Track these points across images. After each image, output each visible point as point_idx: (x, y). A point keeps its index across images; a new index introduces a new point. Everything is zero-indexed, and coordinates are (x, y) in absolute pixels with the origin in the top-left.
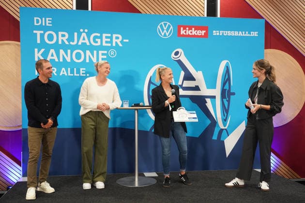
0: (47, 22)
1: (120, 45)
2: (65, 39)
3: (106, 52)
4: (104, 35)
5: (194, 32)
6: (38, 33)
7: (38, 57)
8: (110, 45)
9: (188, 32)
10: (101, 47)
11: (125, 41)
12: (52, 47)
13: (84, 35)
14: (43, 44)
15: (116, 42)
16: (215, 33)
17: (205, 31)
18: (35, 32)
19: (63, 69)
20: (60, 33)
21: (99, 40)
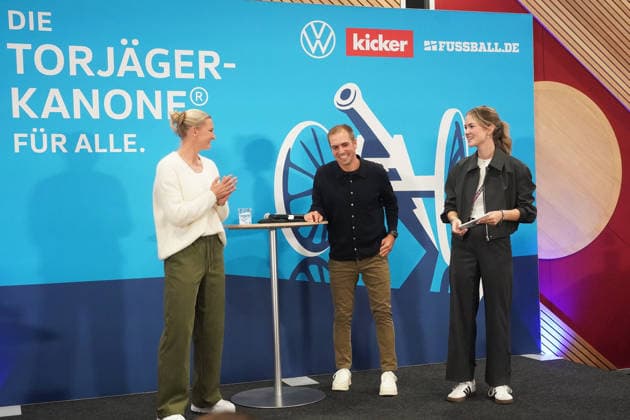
0: (41, 22)
1: (217, 76)
2: (84, 63)
3: (183, 94)
4: (178, 53)
5: (383, 45)
6: (20, 48)
7: (21, 110)
8: (191, 76)
9: (370, 45)
10: (172, 83)
11: (226, 65)
12: (53, 82)
13: (130, 52)
14: (31, 77)
15: (207, 70)
16: (429, 46)
17: (406, 43)
18: (10, 46)
19: (83, 137)
20: (73, 49)
21: (166, 66)
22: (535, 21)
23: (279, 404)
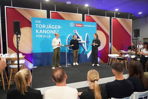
0: (39, 22)
1: (60, 29)
2: (44, 27)
3: (56, 31)
4: (55, 26)
5: (79, 25)
6: (37, 25)
7: (37, 32)
8: (57, 29)
9: (78, 25)
10: (55, 29)
11: (61, 27)
12: (41, 29)
13: (50, 26)
14: (38, 28)
16: (85, 26)
17: (82, 25)
18: (36, 25)
19: (44, 35)
20: (43, 25)
21: (54, 27)
22: (97, 23)
23: (67, 67)
